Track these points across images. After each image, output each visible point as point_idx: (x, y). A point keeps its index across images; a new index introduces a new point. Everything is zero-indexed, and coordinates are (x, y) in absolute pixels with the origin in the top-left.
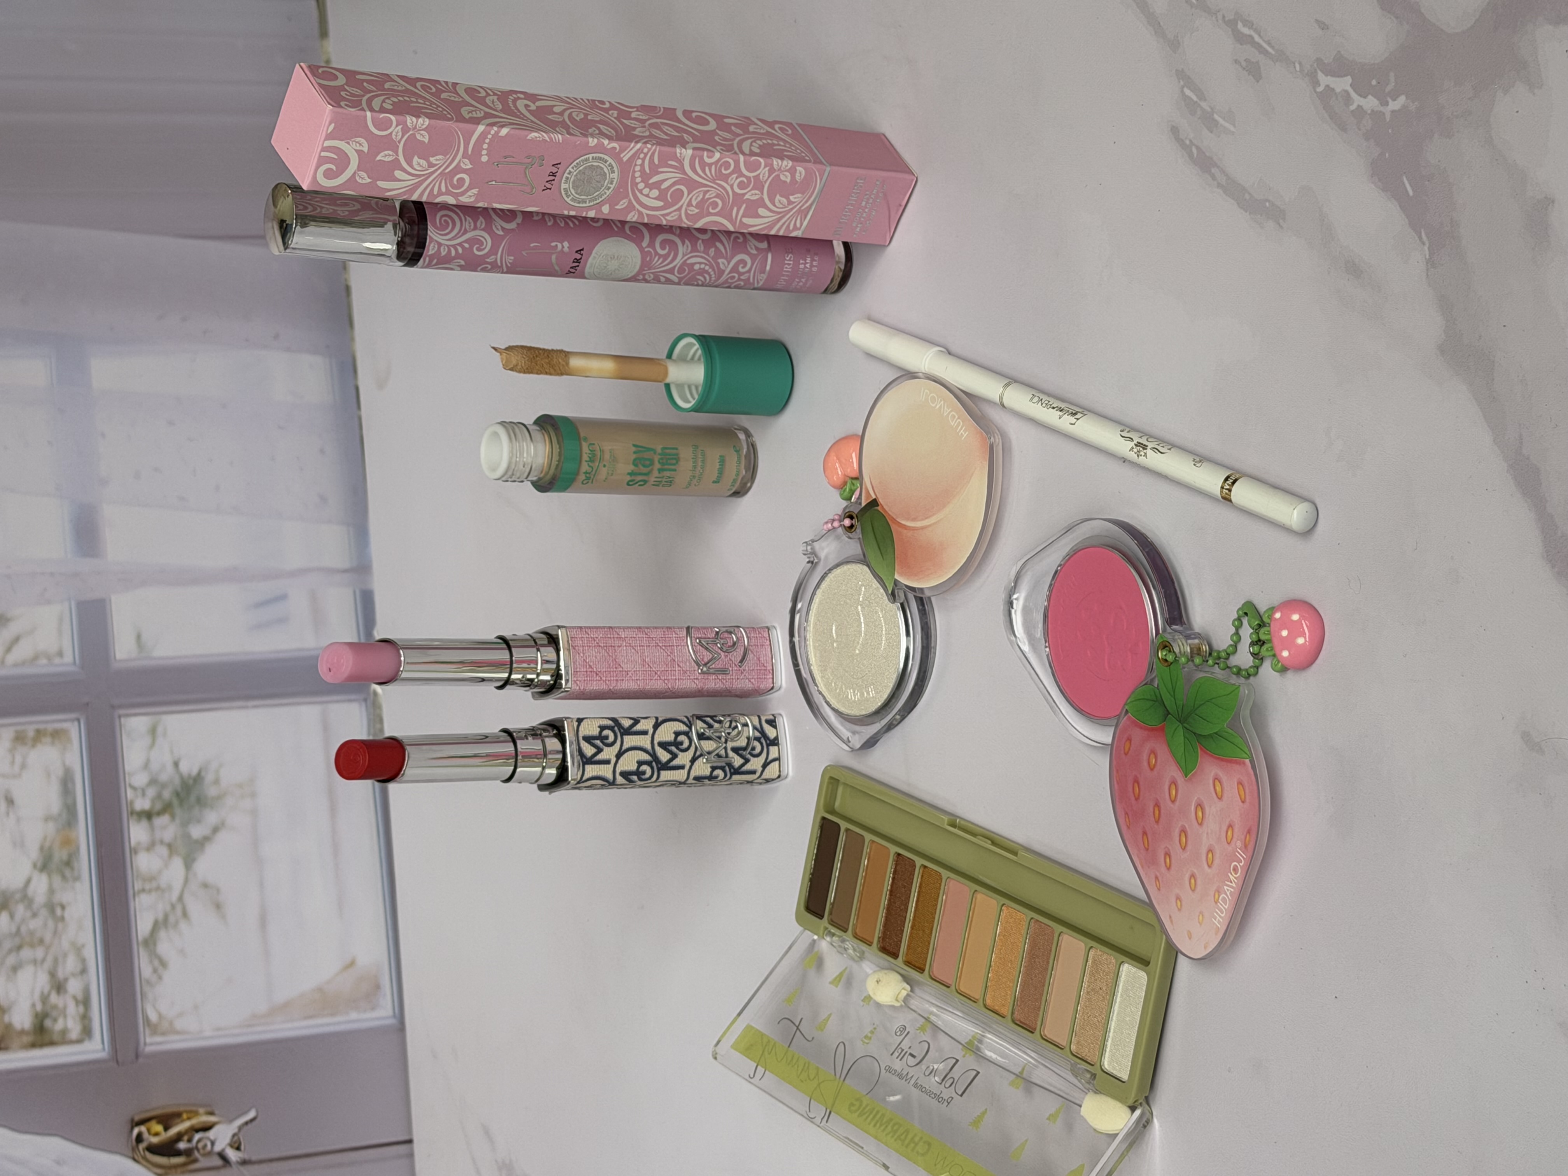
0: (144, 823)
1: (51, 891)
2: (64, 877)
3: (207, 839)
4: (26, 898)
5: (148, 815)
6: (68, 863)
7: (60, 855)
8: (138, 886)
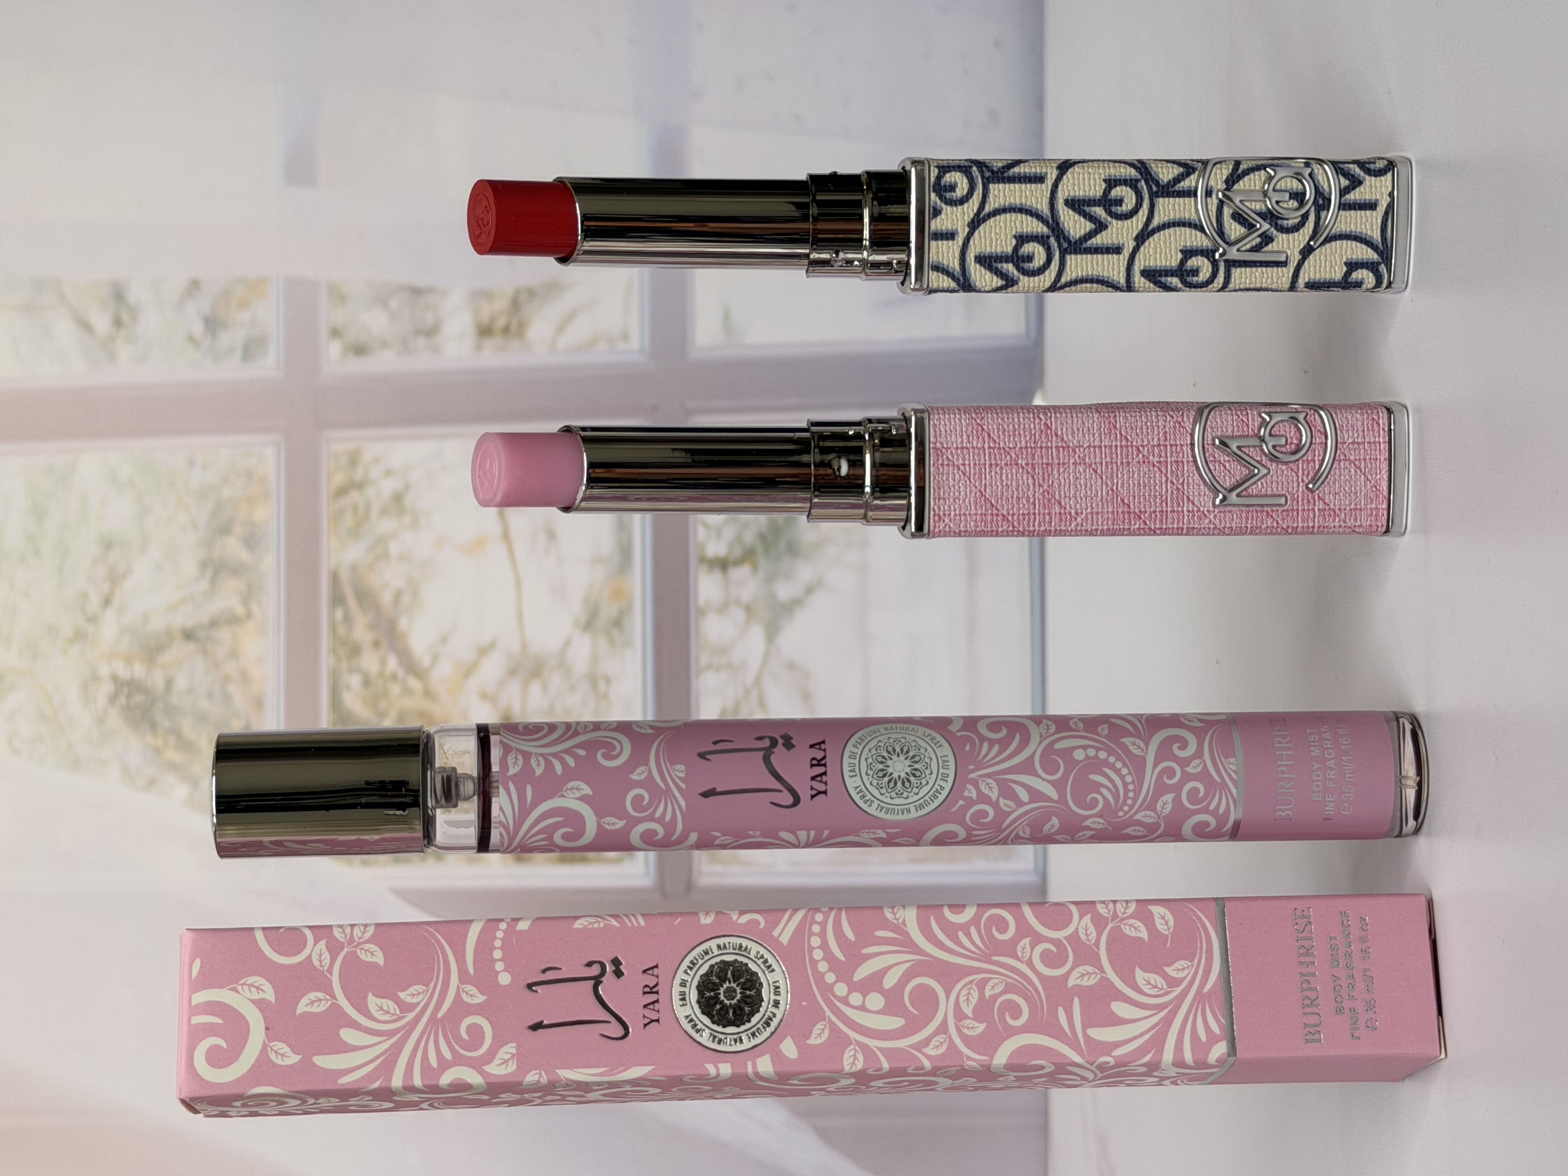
0: (717, 575)
1: (595, 659)
2: (611, 641)
3: (795, 604)
4: (564, 666)
5: (723, 565)
6: (618, 623)
7: (609, 610)
8: (704, 660)
